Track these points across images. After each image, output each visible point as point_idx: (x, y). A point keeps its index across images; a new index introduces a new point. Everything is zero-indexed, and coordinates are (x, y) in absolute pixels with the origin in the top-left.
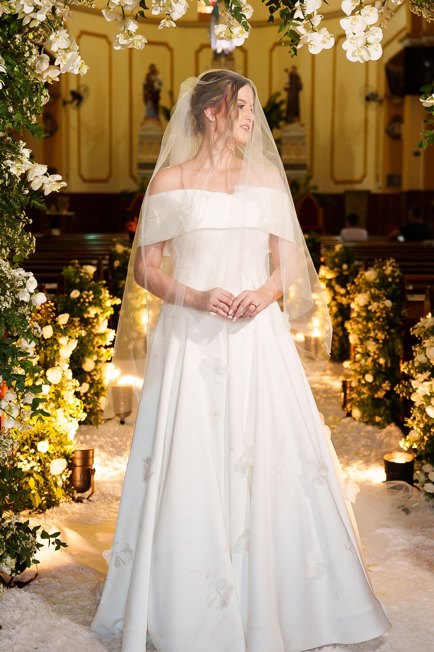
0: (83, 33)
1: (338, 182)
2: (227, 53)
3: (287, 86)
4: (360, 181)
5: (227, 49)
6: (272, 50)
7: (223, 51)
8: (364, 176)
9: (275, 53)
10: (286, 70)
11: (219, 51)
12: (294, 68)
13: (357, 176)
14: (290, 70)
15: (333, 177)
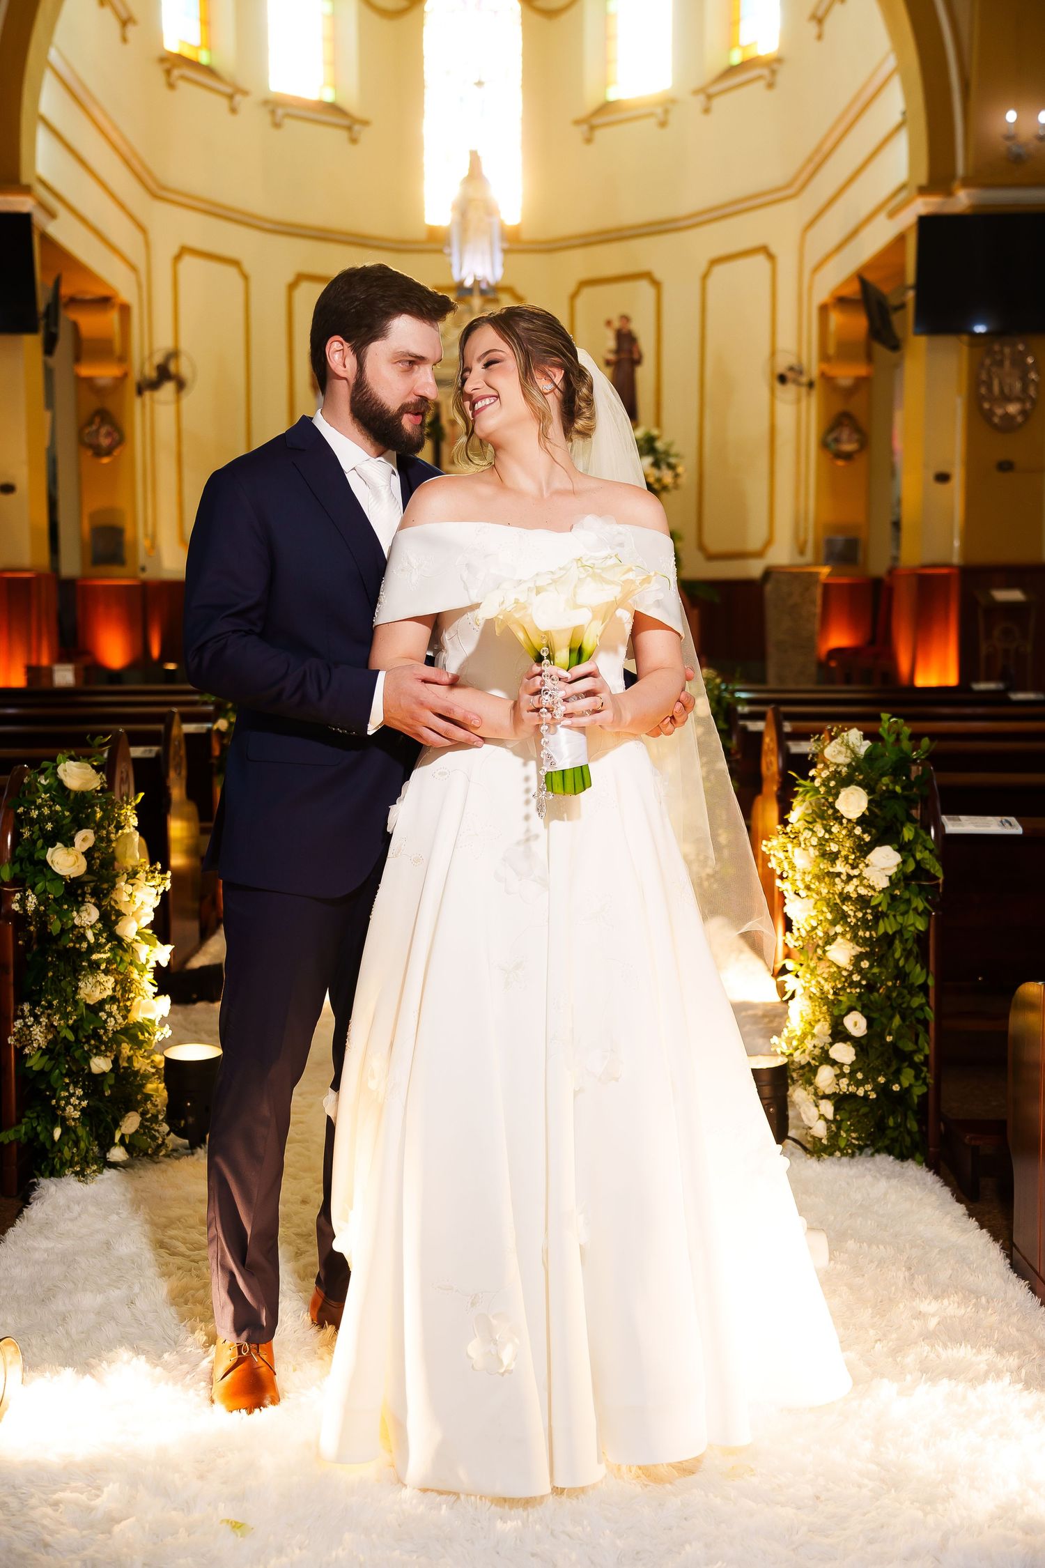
0: (184, 251)
1: (712, 557)
2: (484, 286)
3: (611, 357)
4: (759, 554)
5: (485, 279)
6: (574, 296)
7: (476, 282)
8: (769, 542)
9: (580, 302)
10: (609, 323)
11: (468, 283)
12: (625, 319)
13: (754, 544)
14: (617, 324)
15: (701, 547)
